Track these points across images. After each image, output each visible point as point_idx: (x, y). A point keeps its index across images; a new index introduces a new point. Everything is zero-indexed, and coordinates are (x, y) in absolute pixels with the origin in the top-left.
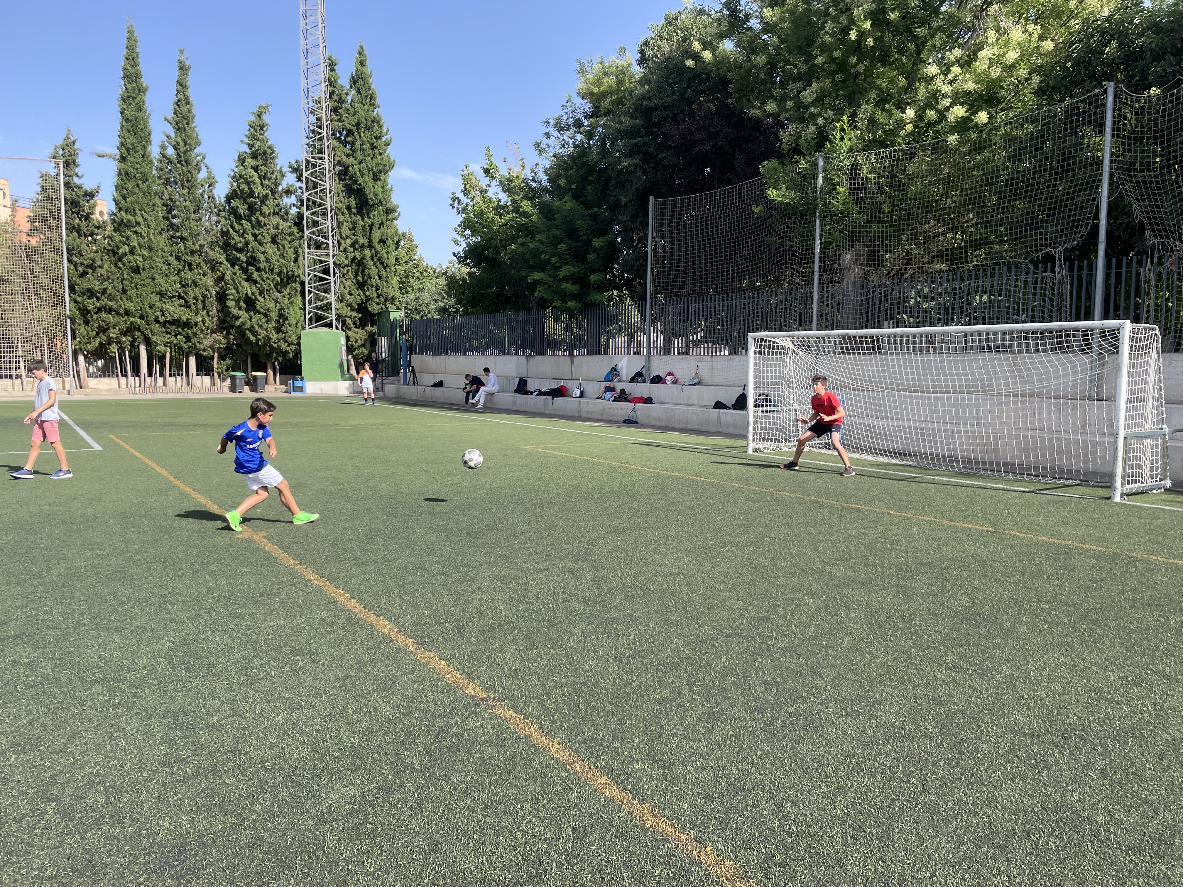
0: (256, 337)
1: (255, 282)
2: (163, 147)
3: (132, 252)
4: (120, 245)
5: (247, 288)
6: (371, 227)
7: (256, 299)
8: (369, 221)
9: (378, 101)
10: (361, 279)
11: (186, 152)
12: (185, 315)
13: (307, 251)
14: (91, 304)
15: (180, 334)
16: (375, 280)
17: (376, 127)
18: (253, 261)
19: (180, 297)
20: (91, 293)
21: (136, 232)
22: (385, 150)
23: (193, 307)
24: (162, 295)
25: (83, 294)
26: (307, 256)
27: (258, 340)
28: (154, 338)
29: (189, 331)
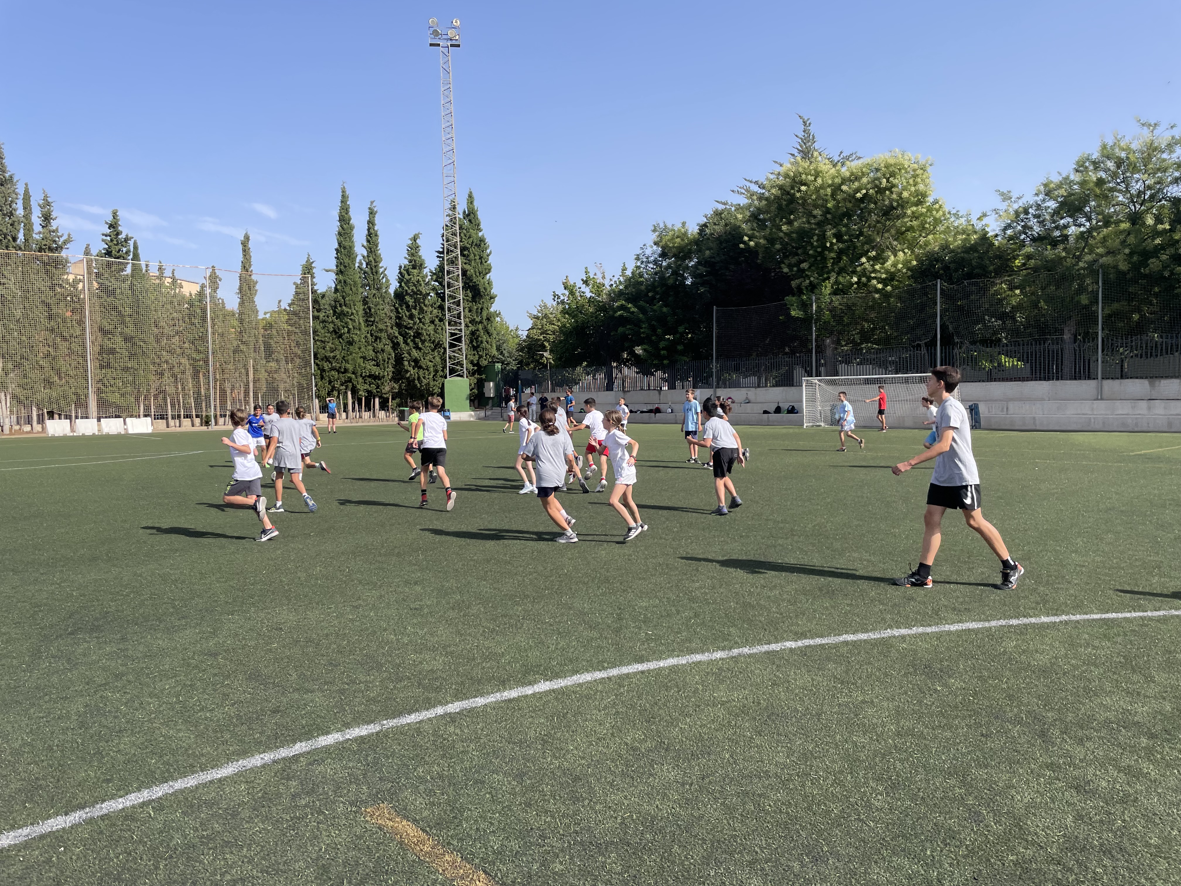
0: (420, 384)
1: (420, 349)
2: (361, 263)
3: (349, 332)
4: (341, 327)
5: (415, 353)
6: (482, 309)
7: (420, 360)
8: (480, 306)
9: (481, 227)
10: (475, 345)
11: (375, 267)
12: (376, 370)
13: (448, 327)
14: (326, 366)
15: (373, 383)
16: (484, 344)
17: (482, 245)
18: (418, 335)
19: (373, 360)
20: (327, 359)
21: (350, 319)
22: (488, 259)
23: (382, 366)
24: (364, 358)
25: (322, 360)
26: (447, 330)
27: (421, 386)
28: (359, 387)
29: (379, 382)
